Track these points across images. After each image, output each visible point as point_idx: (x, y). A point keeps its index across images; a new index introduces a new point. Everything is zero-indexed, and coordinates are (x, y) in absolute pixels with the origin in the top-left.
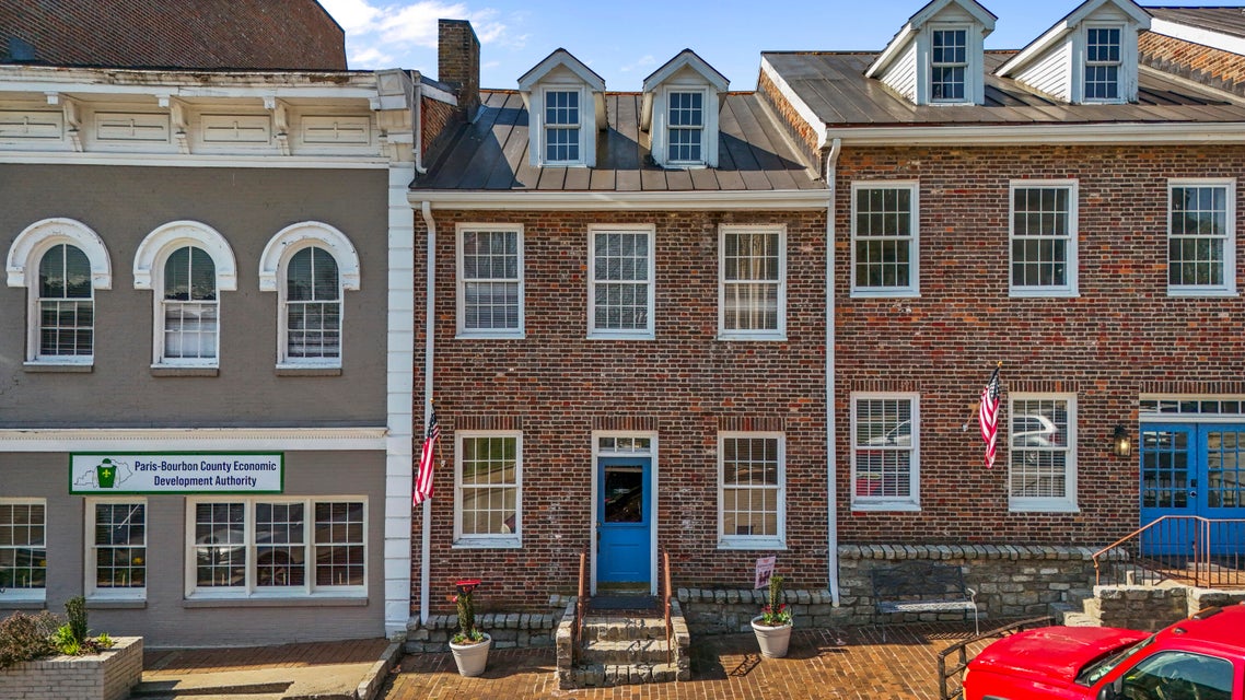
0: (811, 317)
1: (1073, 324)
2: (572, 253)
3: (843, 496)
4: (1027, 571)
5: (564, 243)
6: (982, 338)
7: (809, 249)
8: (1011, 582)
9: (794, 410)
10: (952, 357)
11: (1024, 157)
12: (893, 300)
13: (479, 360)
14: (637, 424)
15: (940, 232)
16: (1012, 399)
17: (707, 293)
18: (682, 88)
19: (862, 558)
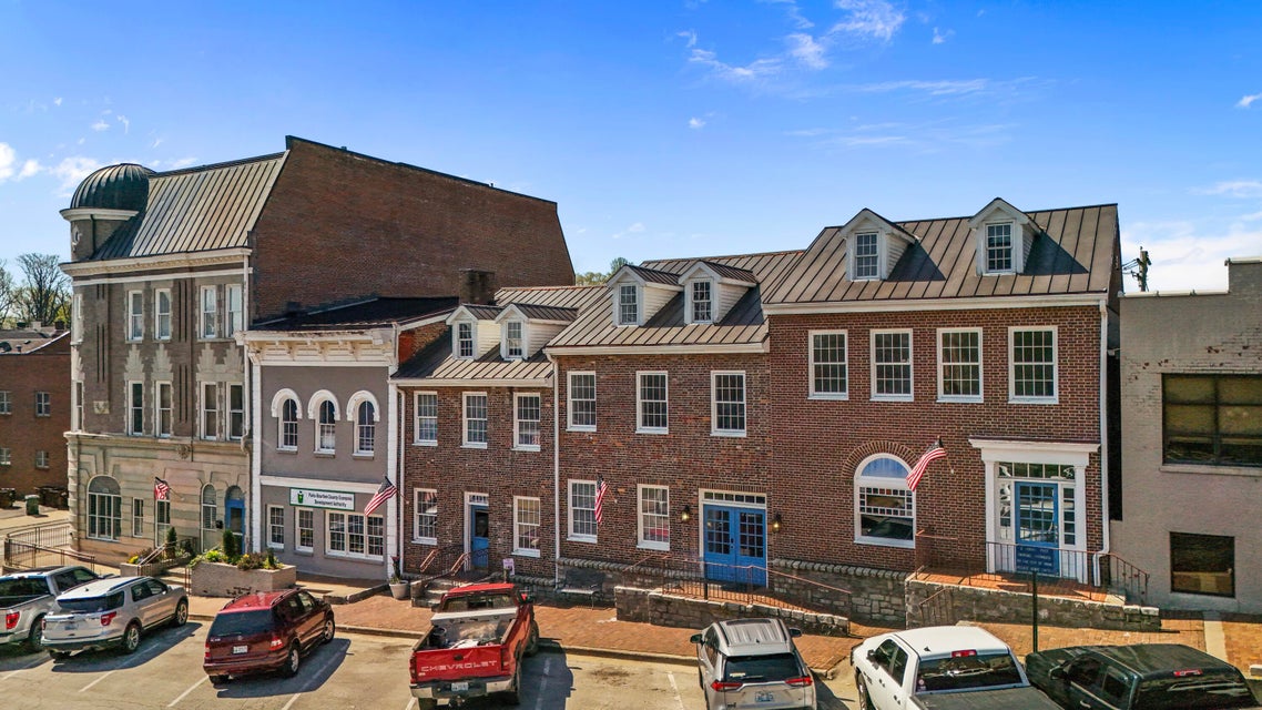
0: (548, 441)
1: (665, 449)
2: (457, 406)
3: (563, 532)
5: (453, 401)
6: (624, 454)
7: (549, 406)
9: (543, 487)
11: (641, 361)
12: (584, 433)
13: (422, 456)
14: (480, 490)
15: (604, 398)
16: (640, 487)
17: (509, 425)
18: (512, 321)
19: (564, 564)
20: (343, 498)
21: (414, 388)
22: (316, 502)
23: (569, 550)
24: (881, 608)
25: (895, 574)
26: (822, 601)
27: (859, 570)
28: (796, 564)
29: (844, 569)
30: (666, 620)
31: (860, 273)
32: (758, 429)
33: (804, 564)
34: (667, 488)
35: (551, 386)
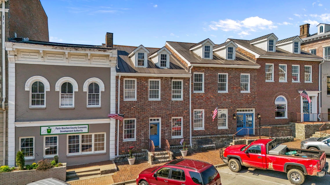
0: (187, 96)
1: (227, 97)
2: (146, 84)
3: (192, 128)
4: (221, 139)
5: (144, 82)
6: (214, 100)
7: (187, 84)
8: (219, 141)
9: (184, 113)
10: (209, 103)
11: (220, 69)
12: (200, 93)
13: (128, 105)
14: (158, 116)
15: (207, 82)
18: (163, 54)
20: (81, 128)
21: (124, 77)
22: (61, 131)
23: (195, 133)
27: (277, 126)
31: (269, 50)
34: (227, 110)
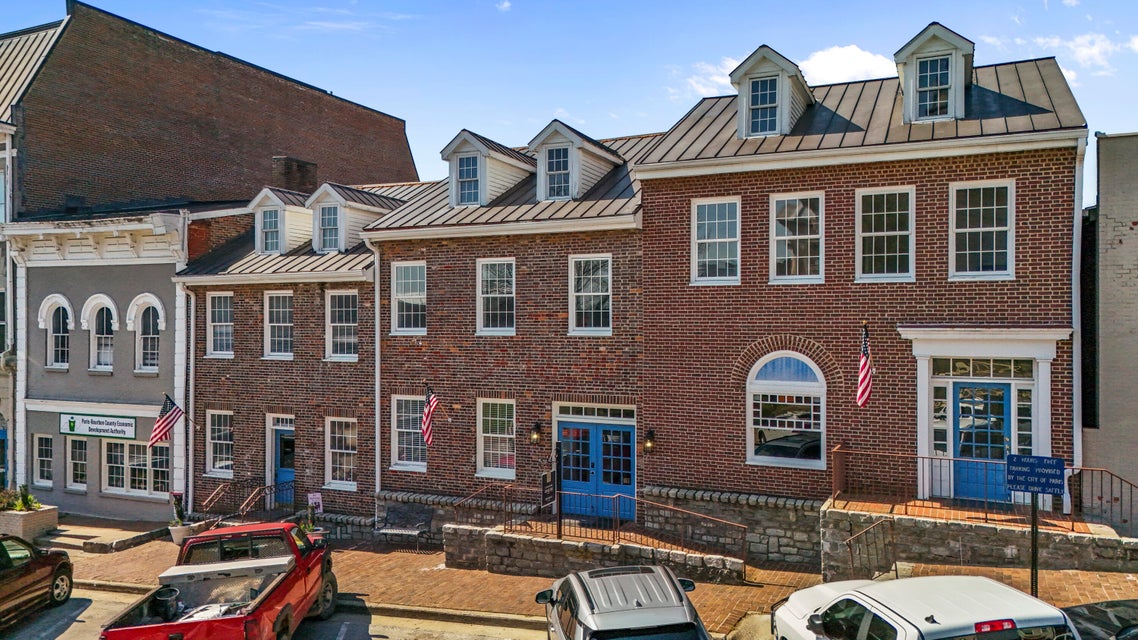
0: (370, 347)
1: (512, 354)
2: (255, 309)
3: (386, 460)
5: (251, 303)
6: (460, 362)
9: (361, 405)
10: (443, 374)
11: (483, 244)
12: (412, 337)
13: (214, 370)
14: (287, 410)
15: (437, 293)
16: (481, 401)
17: (318, 332)
18: (327, 205)
19: (385, 499)
20: (123, 424)
21: (206, 288)
22: (90, 430)
23: (392, 481)
24: (780, 546)
25: (799, 503)
26: (704, 538)
27: (753, 499)
28: (673, 492)
29: (734, 497)
30: (507, 566)
31: (754, 129)
32: (626, 326)
33: (682, 493)
34: (512, 402)
35: (371, 280)
